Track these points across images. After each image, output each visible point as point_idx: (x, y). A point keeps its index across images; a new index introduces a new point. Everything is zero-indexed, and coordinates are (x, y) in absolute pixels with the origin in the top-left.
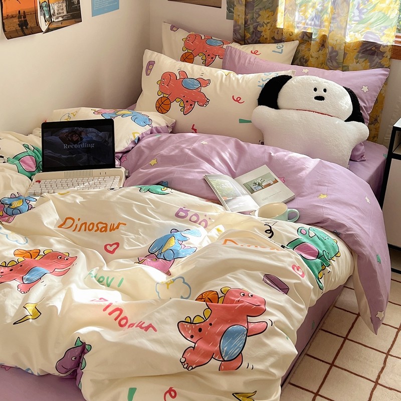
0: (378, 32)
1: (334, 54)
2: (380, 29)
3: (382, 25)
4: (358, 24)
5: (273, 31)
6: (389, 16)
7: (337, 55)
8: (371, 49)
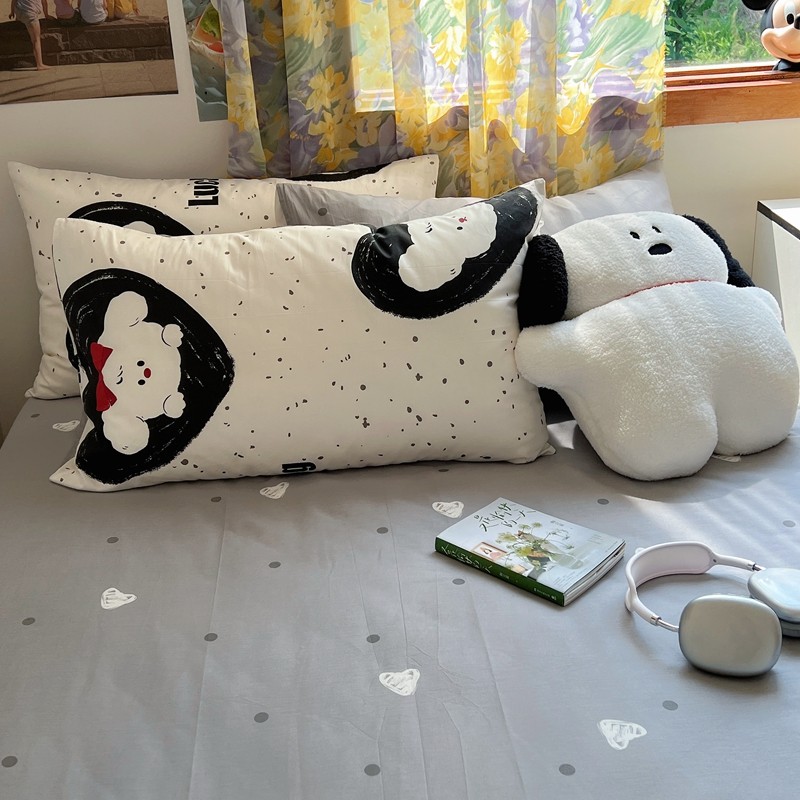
0: (624, 68)
1: (540, 145)
2: (632, 59)
3: (635, 48)
4: (582, 57)
5: (352, 124)
6: (651, 21)
7: (547, 146)
8: (612, 116)
